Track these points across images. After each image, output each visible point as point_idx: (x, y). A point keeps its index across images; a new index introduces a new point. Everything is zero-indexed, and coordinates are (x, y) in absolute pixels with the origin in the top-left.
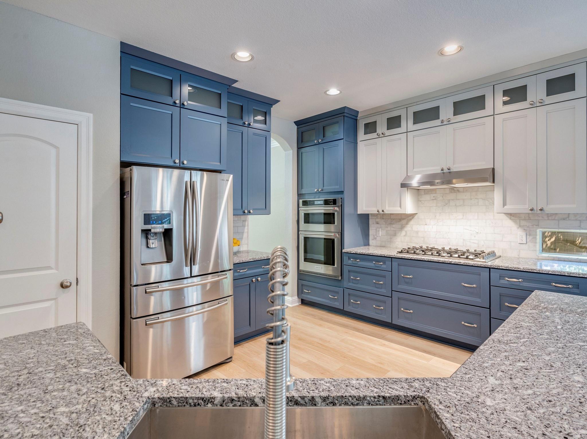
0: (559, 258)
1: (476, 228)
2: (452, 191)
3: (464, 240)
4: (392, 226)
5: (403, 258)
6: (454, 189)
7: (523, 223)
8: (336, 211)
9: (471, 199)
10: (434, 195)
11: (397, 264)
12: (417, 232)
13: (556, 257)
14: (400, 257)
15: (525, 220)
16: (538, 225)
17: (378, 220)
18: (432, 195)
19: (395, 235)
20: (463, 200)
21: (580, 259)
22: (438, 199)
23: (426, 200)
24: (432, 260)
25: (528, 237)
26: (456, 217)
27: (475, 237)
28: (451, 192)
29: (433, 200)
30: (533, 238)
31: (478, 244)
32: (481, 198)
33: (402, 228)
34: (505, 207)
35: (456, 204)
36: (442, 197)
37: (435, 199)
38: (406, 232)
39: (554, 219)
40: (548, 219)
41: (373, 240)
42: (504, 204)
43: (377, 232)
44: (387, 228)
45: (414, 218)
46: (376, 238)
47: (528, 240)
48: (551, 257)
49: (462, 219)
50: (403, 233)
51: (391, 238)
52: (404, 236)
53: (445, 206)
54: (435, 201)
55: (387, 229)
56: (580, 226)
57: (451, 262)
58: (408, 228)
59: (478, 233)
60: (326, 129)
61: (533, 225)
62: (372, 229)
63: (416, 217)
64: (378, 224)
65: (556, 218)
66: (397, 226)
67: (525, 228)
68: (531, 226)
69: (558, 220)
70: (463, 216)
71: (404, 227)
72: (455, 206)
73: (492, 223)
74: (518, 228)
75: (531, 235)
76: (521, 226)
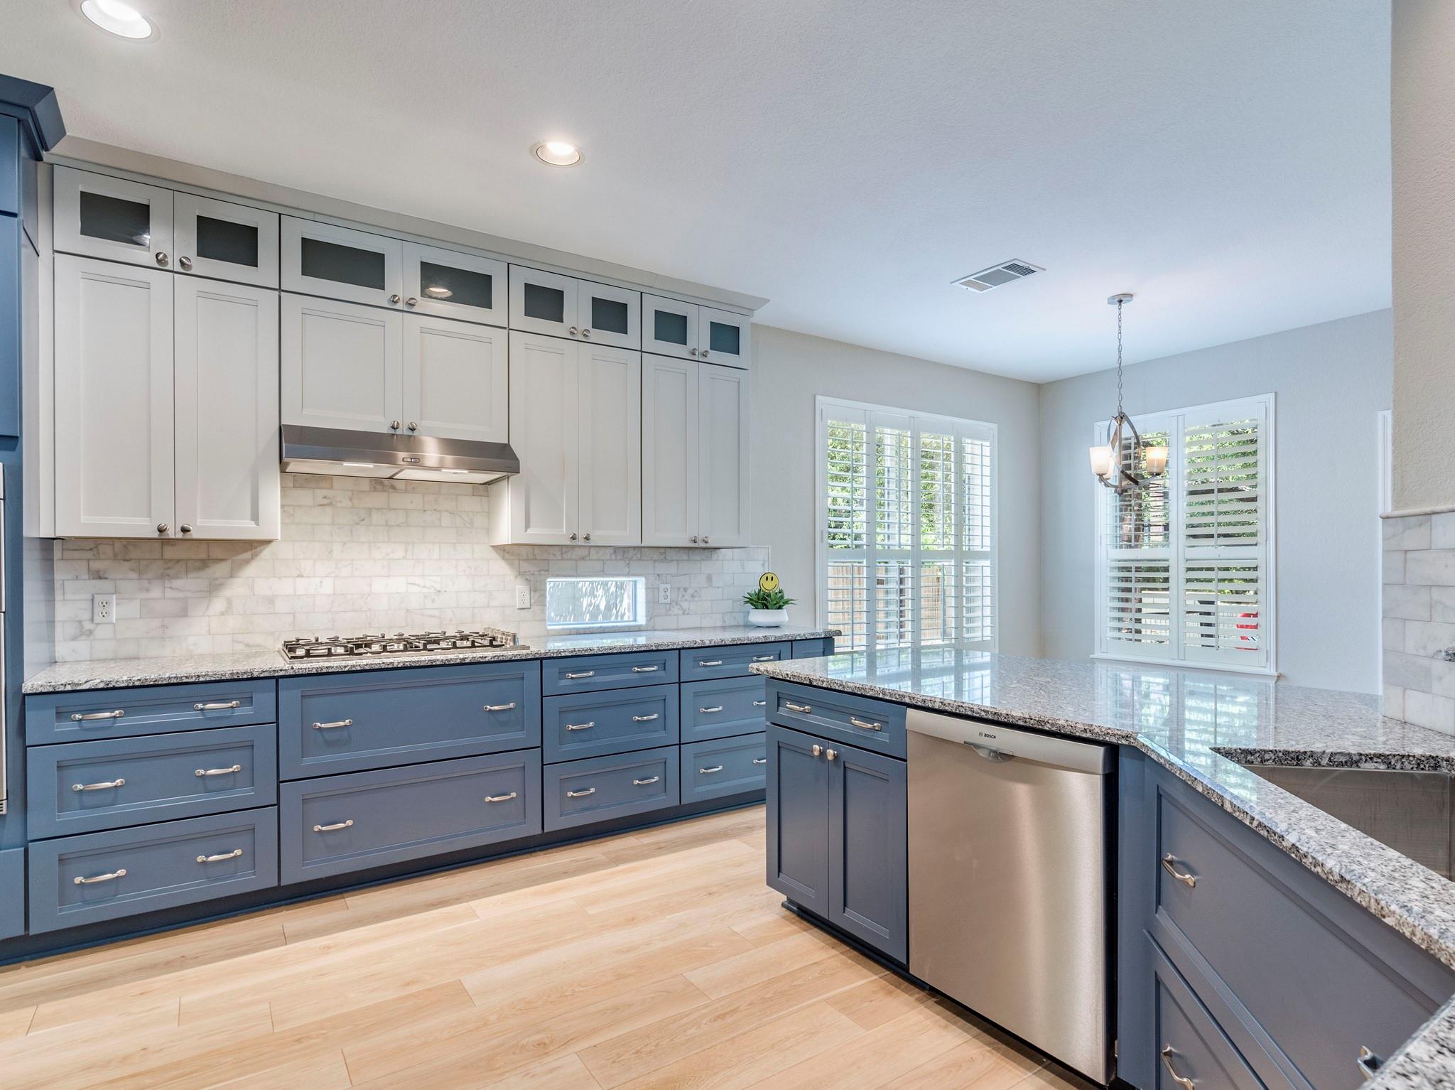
0: (577, 629)
1: (435, 582)
2: (378, 487)
3: (408, 611)
4: (167, 584)
5: (325, 671)
6: (382, 483)
7: (526, 566)
9: (425, 511)
10: (324, 492)
11: (297, 693)
12: (271, 600)
13: (574, 628)
14: (314, 671)
15: (526, 560)
16: (548, 571)
17: (96, 565)
18: (320, 493)
19: (184, 613)
20: (407, 511)
21: (604, 628)
22: (339, 505)
23: (299, 506)
24: (414, 662)
25: (532, 593)
26: (388, 554)
27: (433, 601)
28: (375, 489)
29: (324, 505)
30: (541, 596)
31: (440, 618)
32: (447, 511)
33: (213, 588)
34: (529, 531)
35: (387, 522)
36: (351, 500)
37: (330, 504)
38: (229, 601)
39: (571, 559)
40: (563, 559)
41: (74, 638)
42: (527, 526)
43: (98, 609)
44: (148, 590)
45: (259, 557)
46: (91, 632)
47: (533, 601)
48: (567, 629)
49: (404, 558)
50: (218, 604)
51: (164, 626)
52: (222, 614)
53: (357, 524)
54: (329, 510)
55: (143, 595)
56: (603, 571)
57: (464, 659)
58: (237, 588)
59: (439, 591)
61: (540, 571)
62: (68, 596)
63: (267, 552)
64: (100, 578)
65: (573, 557)
66: (189, 584)
67: (527, 577)
68: (536, 573)
69: (576, 560)
70: (406, 552)
71: (221, 585)
72: (387, 525)
73: (470, 567)
74: (516, 577)
75: (537, 589)
76: (520, 573)
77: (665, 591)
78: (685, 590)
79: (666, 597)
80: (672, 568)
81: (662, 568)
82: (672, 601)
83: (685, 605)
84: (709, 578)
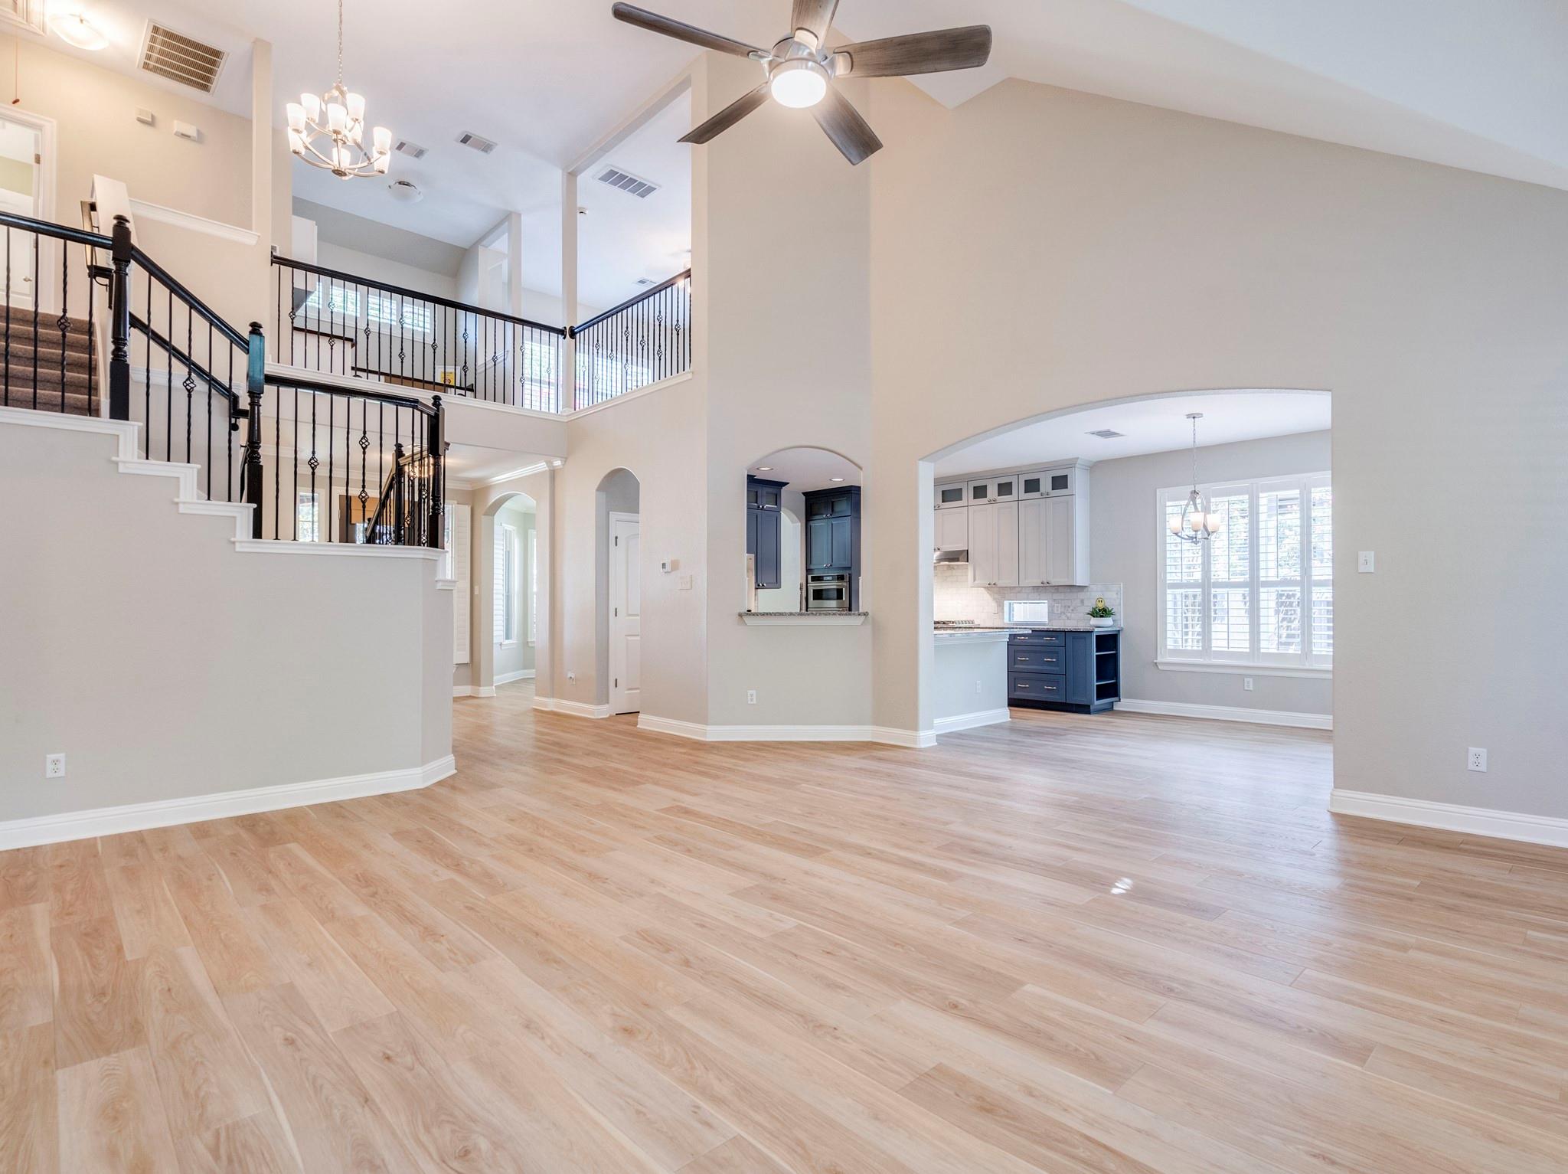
7: (996, 596)
8: (844, 586)
34: (976, 582)
42: (974, 580)
60: (835, 503)
75: (1000, 606)
76: (994, 599)
77: (1057, 607)
78: (1069, 607)
79: (1057, 610)
80: (1062, 596)
81: (1056, 596)
82: (1061, 613)
83: (1069, 615)
84: (1082, 601)
